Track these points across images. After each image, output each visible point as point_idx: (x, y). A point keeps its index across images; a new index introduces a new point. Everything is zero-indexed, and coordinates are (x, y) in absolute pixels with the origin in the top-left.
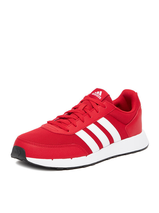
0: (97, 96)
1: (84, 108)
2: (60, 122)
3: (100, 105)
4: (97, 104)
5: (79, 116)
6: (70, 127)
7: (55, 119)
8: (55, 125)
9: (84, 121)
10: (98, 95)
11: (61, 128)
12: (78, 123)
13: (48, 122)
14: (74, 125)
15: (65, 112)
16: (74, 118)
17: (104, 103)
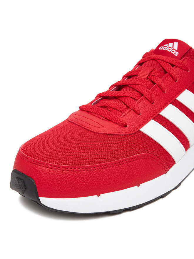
0: (170, 51)
1: (149, 75)
2: (105, 107)
3: (177, 67)
4: (173, 66)
5: (142, 91)
6: (127, 117)
7: (93, 101)
8: (95, 113)
9: (153, 102)
10: (171, 49)
11: (109, 120)
12: (142, 105)
13: (80, 107)
14: (134, 111)
15: (111, 85)
16: (132, 96)
17: (184, 62)
